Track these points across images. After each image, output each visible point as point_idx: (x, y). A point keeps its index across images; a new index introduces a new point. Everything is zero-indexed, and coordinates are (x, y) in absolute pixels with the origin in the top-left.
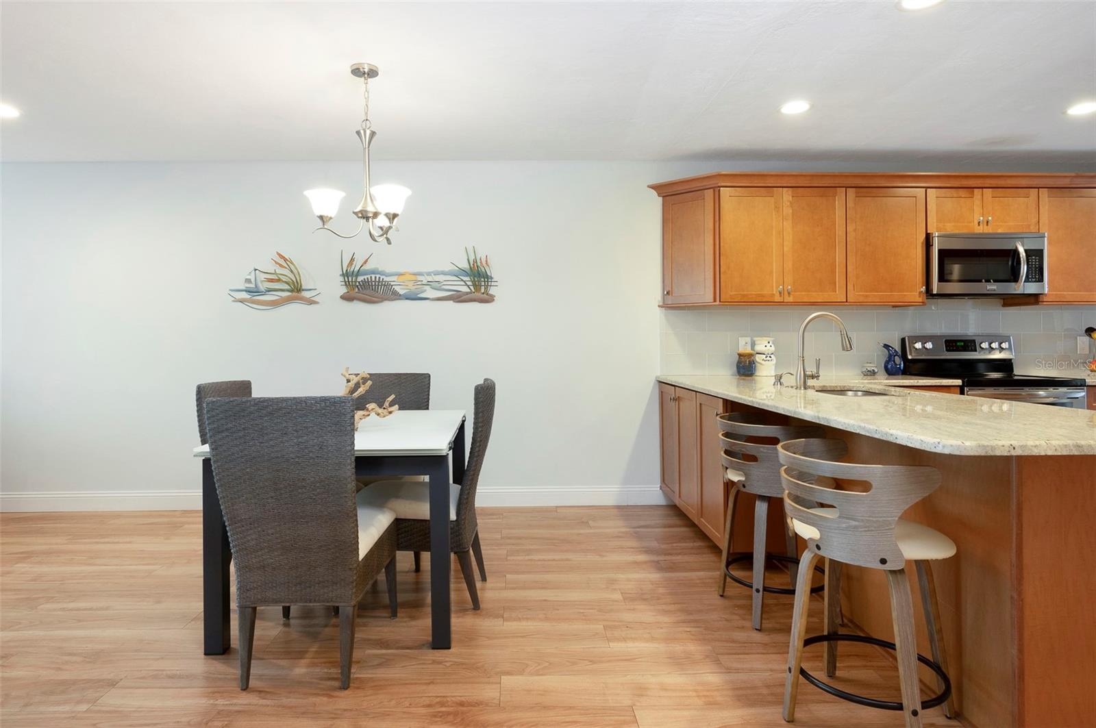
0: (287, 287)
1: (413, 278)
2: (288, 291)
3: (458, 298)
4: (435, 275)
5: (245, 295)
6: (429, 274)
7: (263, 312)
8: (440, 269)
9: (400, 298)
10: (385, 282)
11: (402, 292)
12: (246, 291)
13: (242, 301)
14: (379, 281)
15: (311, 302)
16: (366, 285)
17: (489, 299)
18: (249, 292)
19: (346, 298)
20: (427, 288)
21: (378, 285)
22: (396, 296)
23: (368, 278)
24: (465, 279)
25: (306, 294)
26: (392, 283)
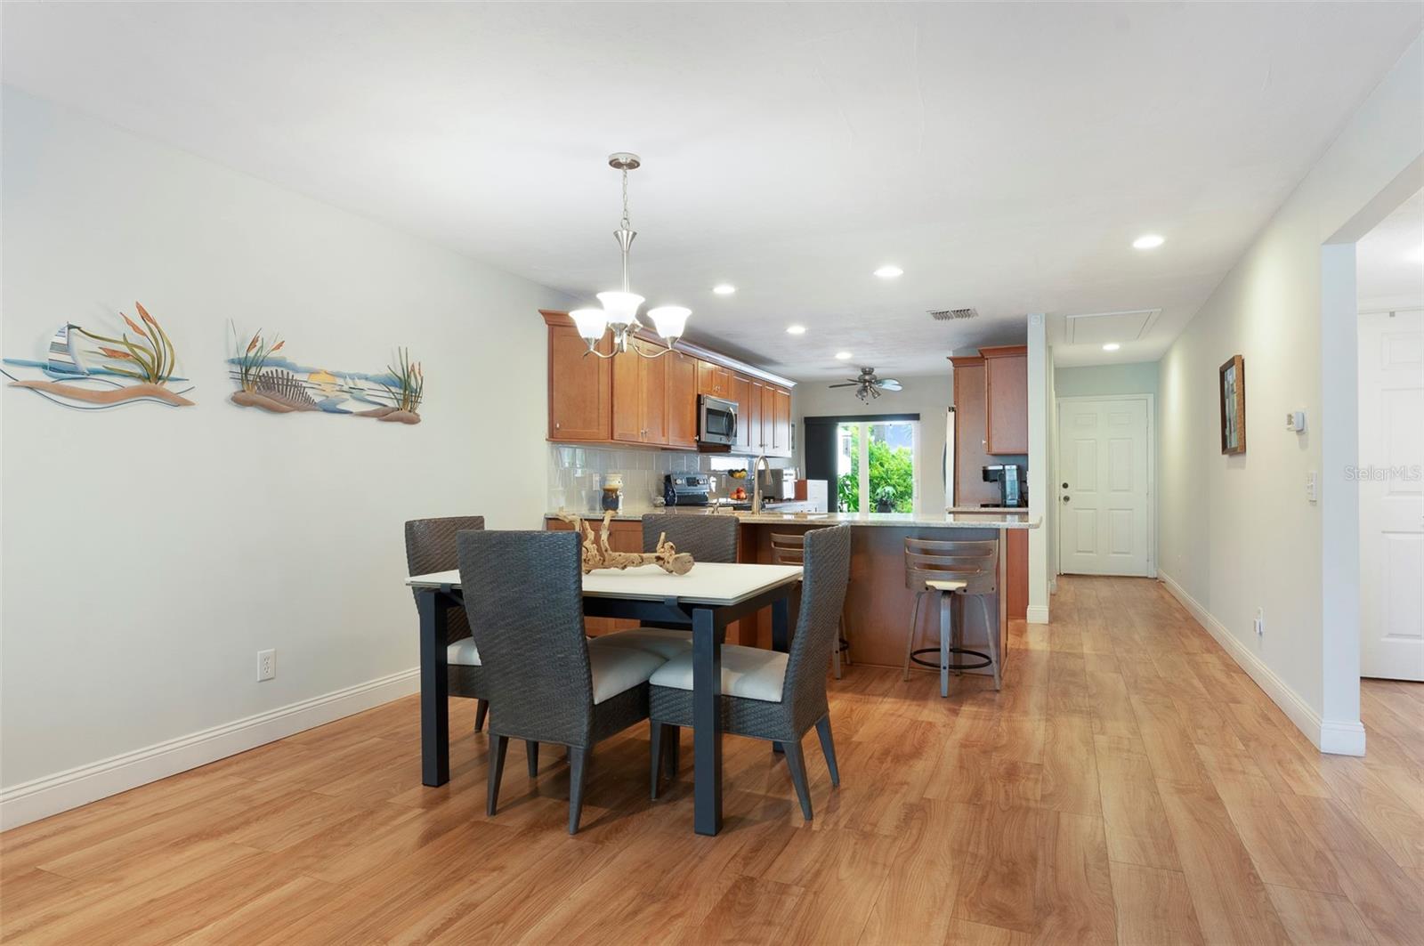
0: (138, 370)
1: (330, 379)
2: (140, 377)
3: (384, 415)
4: (359, 379)
5: (38, 376)
6: (352, 377)
7: (73, 412)
8: (363, 372)
9: (317, 408)
10: (296, 380)
11: (317, 399)
12: (45, 367)
13: (31, 387)
14: (288, 380)
15: (178, 402)
16: (268, 383)
17: (413, 421)
18: (53, 369)
19: (240, 401)
20: (347, 396)
21: (287, 385)
22: (308, 405)
23: (272, 372)
24: (393, 389)
25: (169, 386)
26: (304, 385)
